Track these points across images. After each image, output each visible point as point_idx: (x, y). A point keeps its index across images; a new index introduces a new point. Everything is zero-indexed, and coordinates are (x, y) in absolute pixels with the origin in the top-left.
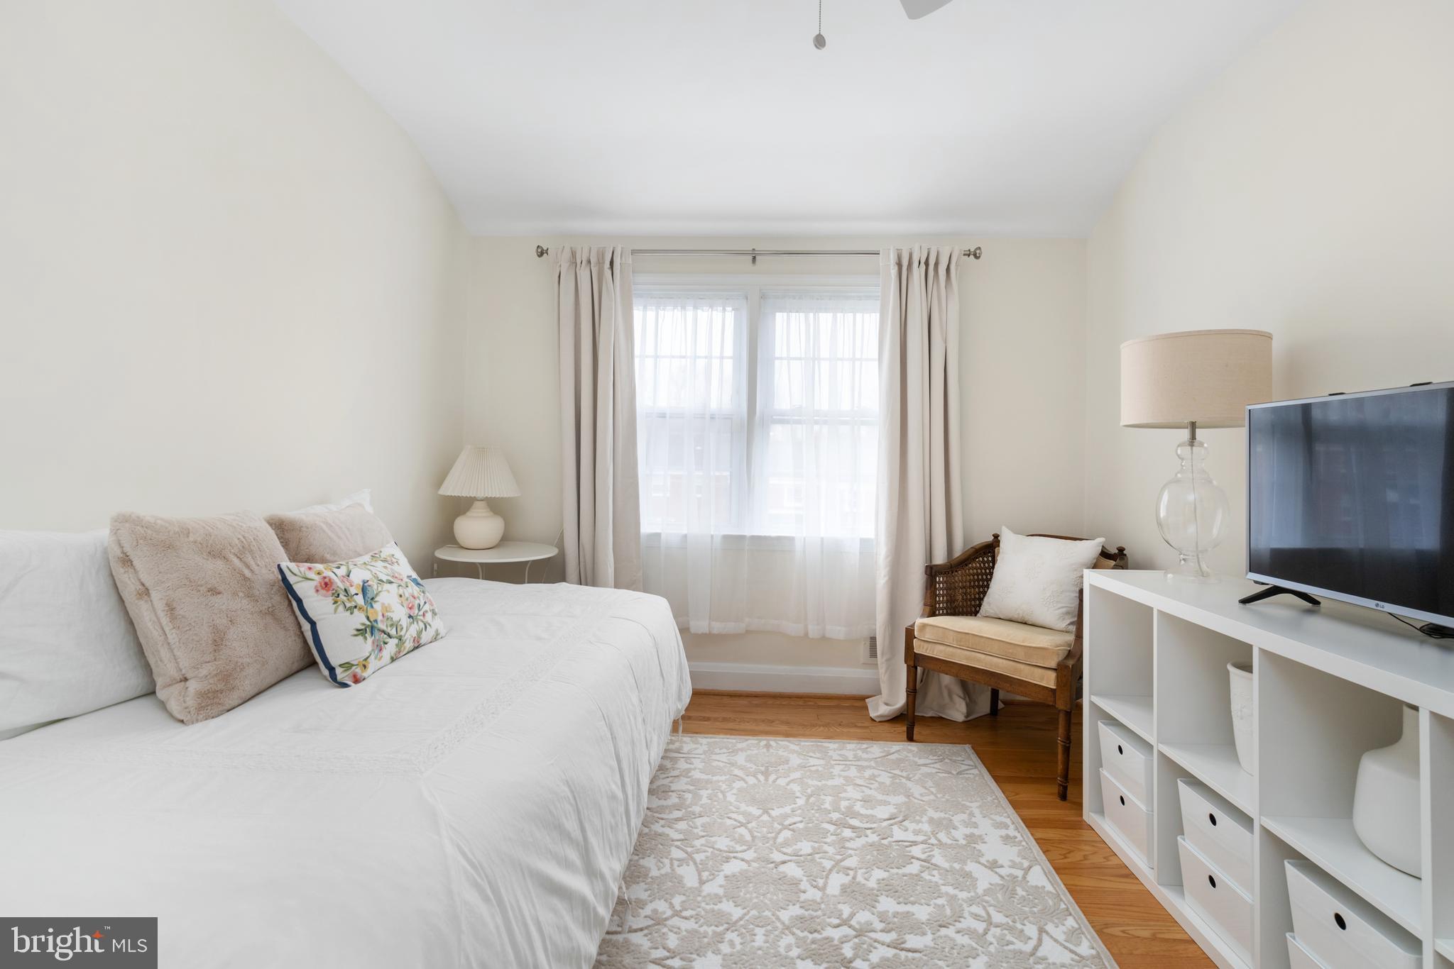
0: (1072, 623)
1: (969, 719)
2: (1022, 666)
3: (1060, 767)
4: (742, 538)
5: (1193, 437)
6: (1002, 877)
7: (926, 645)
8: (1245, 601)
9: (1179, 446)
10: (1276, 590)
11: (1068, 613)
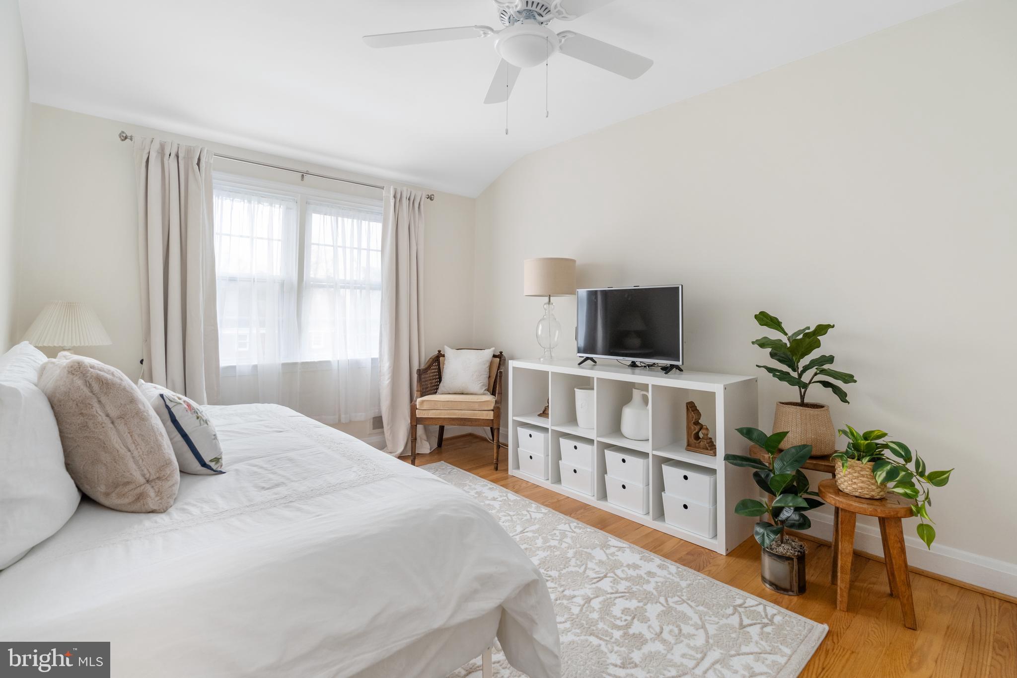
0: (485, 390)
1: (432, 450)
2: (477, 412)
3: (495, 455)
4: (296, 364)
5: (550, 301)
6: (500, 501)
7: (424, 412)
8: (580, 364)
9: (545, 304)
10: (587, 359)
11: (483, 385)
